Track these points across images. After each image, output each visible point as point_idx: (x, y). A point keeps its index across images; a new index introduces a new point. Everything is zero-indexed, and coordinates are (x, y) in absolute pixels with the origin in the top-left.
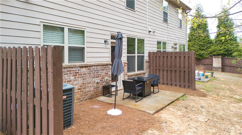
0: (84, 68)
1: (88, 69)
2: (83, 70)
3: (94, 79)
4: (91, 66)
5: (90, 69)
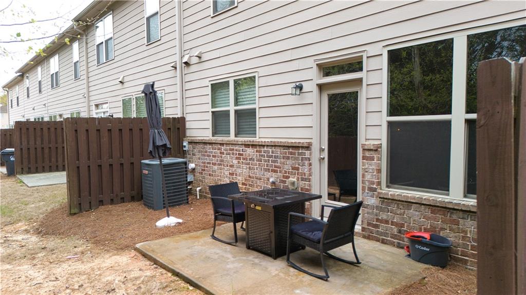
0: (251, 148)
1: (257, 151)
2: (250, 151)
3: (268, 174)
4: (261, 145)
5: (260, 152)
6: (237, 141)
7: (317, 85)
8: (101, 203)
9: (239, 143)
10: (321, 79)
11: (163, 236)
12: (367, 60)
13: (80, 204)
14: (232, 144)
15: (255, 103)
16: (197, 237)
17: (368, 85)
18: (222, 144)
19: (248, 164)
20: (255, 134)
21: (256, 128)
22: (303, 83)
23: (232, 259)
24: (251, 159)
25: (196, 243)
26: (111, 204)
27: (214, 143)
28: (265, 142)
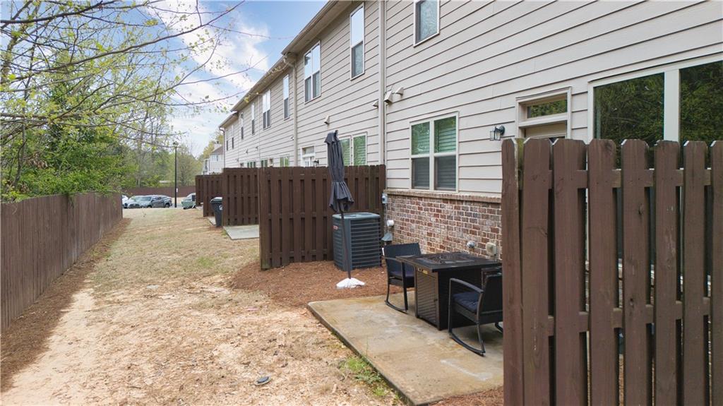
0: (449, 204)
1: (455, 207)
2: (448, 207)
3: (466, 236)
4: (460, 200)
5: (458, 208)
6: (435, 195)
7: (520, 128)
8: (292, 259)
9: (438, 197)
10: (525, 121)
11: (338, 297)
12: (572, 99)
13: (271, 259)
14: (430, 198)
15: (455, 149)
16: (372, 302)
17: (573, 129)
18: (420, 198)
19: (446, 223)
20: (455, 186)
21: (455, 179)
22: (505, 126)
23: (396, 325)
24: (449, 217)
25: (368, 307)
26: (302, 262)
27: (413, 196)
28: (463, 196)
